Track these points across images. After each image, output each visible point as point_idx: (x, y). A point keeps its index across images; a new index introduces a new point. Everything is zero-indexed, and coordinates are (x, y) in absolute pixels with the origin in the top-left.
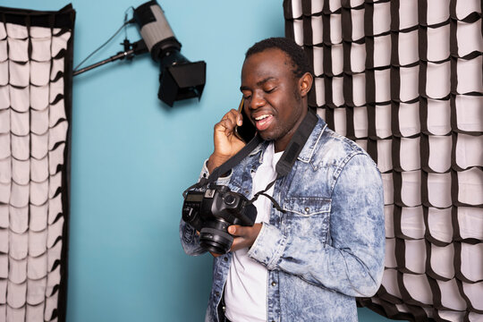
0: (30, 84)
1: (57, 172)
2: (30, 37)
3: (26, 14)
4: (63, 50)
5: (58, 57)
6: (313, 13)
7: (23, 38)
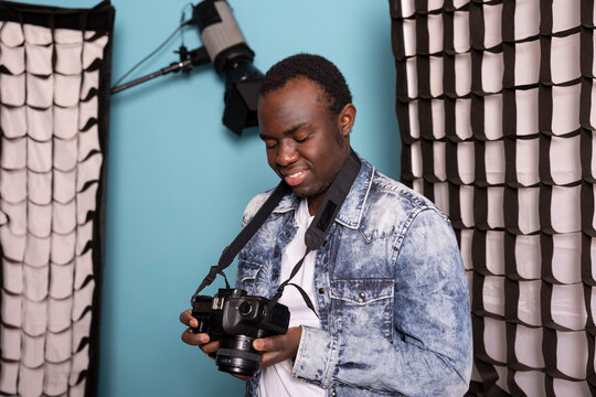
0: (54, 104)
1: (87, 220)
2: (54, 42)
3: (48, 12)
4: (97, 60)
5: (91, 69)
6: (429, 9)
7: (46, 43)
